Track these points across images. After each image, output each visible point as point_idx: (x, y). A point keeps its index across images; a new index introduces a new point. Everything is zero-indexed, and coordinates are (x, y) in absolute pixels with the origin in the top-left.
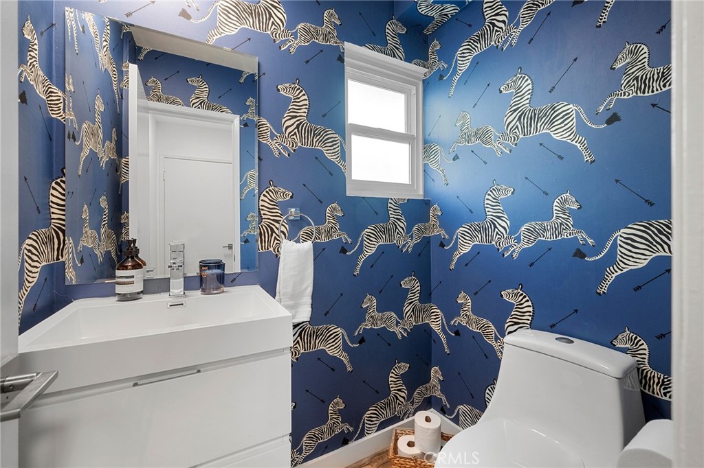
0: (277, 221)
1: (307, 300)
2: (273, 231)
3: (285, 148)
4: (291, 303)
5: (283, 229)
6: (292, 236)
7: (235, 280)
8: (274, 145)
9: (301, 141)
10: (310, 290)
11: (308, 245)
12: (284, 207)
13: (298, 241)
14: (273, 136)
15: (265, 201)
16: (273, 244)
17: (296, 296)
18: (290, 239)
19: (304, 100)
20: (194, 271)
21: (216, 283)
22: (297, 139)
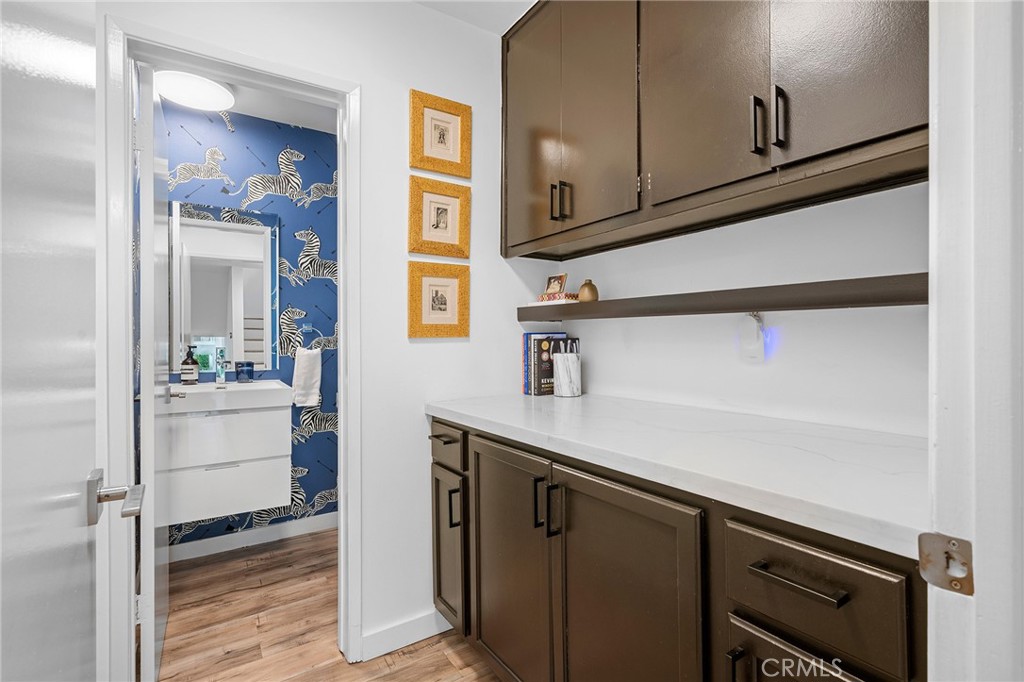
0: (294, 334)
1: (316, 390)
2: (290, 341)
3: (300, 279)
4: (303, 392)
5: (298, 339)
6: (306, 344)
7: (262, 375)
8: (292, 278)
9: (314, 273)
10: (318, 384)
11: (317, 351)
12: (299, 323)
13: (311, 348)
14: (290, 271)
15: (284, 318)
16: (291, 350)
17: (307, 388)
18: (304, 346)
19: (316, 242)
20: (232, 369)
21: (246, 376)
22: (310, 272)
